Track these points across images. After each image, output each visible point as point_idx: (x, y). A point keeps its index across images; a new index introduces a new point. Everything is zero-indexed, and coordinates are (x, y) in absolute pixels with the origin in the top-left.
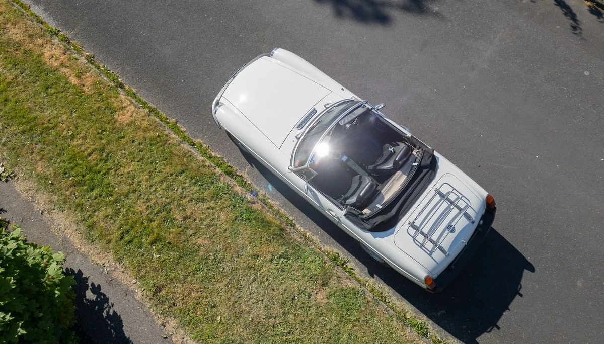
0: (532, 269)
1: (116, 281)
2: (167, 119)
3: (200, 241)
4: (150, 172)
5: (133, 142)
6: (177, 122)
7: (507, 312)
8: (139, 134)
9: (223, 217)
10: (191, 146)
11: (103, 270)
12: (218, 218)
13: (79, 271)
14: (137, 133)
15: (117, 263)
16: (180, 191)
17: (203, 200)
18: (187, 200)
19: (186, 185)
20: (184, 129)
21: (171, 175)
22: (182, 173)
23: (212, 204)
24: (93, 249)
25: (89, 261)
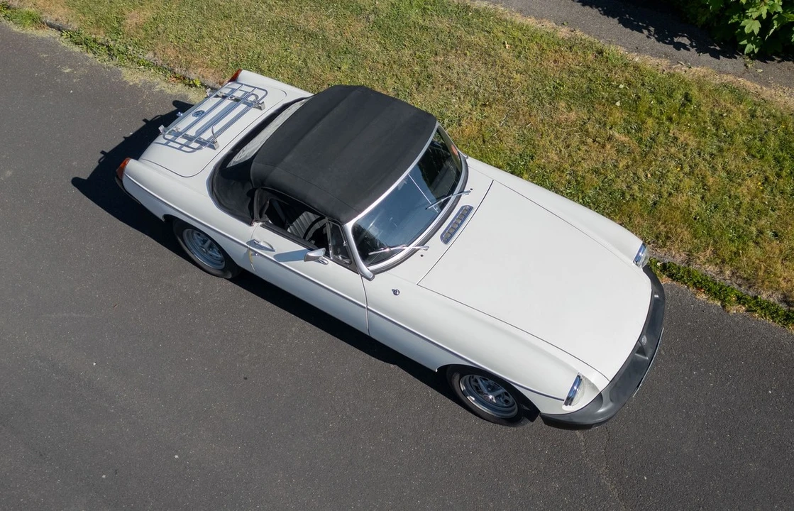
0: (76, 181)
1: (660, 57)
2: (747, 311)
3: (573, 116)
4: (709, 190)
5: (776, 235)
6: (724, 307)
7: (127, 136)
8: (777, 252)
9: (553, 156)
10: (666, 261)
11: (686, 62)
12: (561, 151)
13: (719, 59)
14: (781, 251)
15: (672, 72)
16: (642, 175)
17: (596, 171)
18: (621, 165)
19: (636, 187)
20: (703, 297)
21: (670, 194)
22: (655, 204)
23: (580, 168)
24: (716, 80)
25: (714, 68)
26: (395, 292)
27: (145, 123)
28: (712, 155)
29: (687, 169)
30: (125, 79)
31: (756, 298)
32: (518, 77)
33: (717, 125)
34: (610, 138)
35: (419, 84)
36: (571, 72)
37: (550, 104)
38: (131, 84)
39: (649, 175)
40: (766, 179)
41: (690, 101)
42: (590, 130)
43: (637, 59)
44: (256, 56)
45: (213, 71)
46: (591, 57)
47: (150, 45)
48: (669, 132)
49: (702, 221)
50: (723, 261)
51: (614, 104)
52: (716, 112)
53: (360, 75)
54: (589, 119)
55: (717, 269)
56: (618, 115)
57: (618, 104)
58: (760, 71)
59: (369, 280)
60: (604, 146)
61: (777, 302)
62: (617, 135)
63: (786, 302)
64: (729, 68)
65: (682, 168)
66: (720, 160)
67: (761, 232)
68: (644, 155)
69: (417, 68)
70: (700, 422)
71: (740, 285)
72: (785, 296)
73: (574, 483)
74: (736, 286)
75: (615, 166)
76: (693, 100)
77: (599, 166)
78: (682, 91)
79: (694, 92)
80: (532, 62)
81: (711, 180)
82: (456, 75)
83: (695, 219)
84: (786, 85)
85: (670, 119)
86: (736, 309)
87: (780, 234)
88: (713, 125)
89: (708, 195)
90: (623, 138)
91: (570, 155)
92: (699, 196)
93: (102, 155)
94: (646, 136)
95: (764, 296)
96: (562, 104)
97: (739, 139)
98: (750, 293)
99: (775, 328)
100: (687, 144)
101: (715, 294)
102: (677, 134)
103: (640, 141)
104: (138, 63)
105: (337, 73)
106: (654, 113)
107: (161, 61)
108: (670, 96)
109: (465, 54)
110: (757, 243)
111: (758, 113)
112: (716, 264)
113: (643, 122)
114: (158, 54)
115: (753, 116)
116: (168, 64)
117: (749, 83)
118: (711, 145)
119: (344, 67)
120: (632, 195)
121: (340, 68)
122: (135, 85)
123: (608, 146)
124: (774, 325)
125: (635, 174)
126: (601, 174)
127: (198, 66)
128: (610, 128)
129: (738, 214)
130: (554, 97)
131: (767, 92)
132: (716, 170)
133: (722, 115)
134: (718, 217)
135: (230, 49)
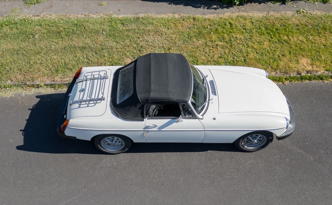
0: (19, 148)
1: (212, 14)
2: (290, 82)
3: (201, 42)
6: (283, 83)
8: (287, 60)
9: (203, 57)
11: (221, 13)
12: (205, 55)
13: (229, 8)
15: (220, 17)
16: (234, 53)
17: (220, 57)
19: (236, 57)
21: (247, 56)
22: (245, 60)
23: (215, 58)
24: (234, 15)
25: (230, 12)
26: (214, 119)
27: (30, 111)
28: (250, 39)
29: (246, 46)
30: (4, 97)
31: (290, 77)
32: (174, 36)
33: (245, 29)
34: (217, 45)
35: (140, 51)
36: (190, 28)
37: (191, 41)
38: (9, 97)
39: (237, 52)
40: (269, 40)
41: (232, 24)
42: (209, 45)
43: (207, 17)
44: (64, 64)
45: (47, 77)
46: (192, 21)
47: (6, 78)
48: (233, 36)
49: (262, 60)
50: (275, 70)
51: (211, 33)
52: (242, 25)
53: (114, 56)
54: (206, 41)
55: (275, 73)
56: (214, 37)
57: (212, 33)
58: (243, 9)
59: (202, 119)
60: (217, 48)
61: (296, 75)
62: (218, 43)
63: (298, 74)
64: (234, 11)
65: (245, 46)
66: (253, 39)
67: (279, 56)
68: (231, 46)
69: (135, 45)
70: (306, 119)
71: (284, 75)
72: (298, 72)
73: (292, 156)
74: (283, 76)
75: (225, 53)
76: (233, 24)
77: (220, 55)
78: (228, 22)
79: (231, 21)
80: (175, 29)
81: (255, 46)
82: (151, 43)
83: (259, 60)
84: (253, 11)
85: (230, 32)
86: (287, 82)
87: (284, 55)
88: (244, 29)
89: (258, 51)
90: (221, 43)
91: (209, 56)
92: (255, 53)
93: (22, 132)
94: (227, 40)
95: (292, 75)
96: (195, 40)
97: (254, 31)
98: (288, 76)
99: (300, 83)
100: (241, 38)
101: (279, 81)
102: (236, 36)
103: (227, 42)
104: (4, 88)
105: (104, 58)
106: (225, 32)
107: (17, 82)
108: (225, 25)
109: (149, 34)
110: (280, 60)
111: (253, 21)
112: (274, 71)
113: (224, 36)
114: (14, 80)
115: (252, 23)
116: (21, 82)
117: (243, 13)
118: (247, 36)
119: (106, 55)
120: (236, 60)
121: (104, 56)
122: (11, 97)
123: (219, 48)
124: (299, 82)
125: (232, 53)
126: (223, 57)
127: (37, 78)
128: (215, 42)
129: (270, 54)
130: (190, 38)
131: (250, 14)
132: (254, 43)
133: (244, 25)
134: (265, 57)
135: (49, 65)
